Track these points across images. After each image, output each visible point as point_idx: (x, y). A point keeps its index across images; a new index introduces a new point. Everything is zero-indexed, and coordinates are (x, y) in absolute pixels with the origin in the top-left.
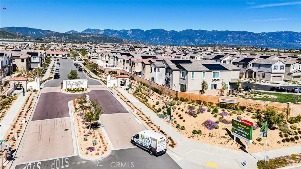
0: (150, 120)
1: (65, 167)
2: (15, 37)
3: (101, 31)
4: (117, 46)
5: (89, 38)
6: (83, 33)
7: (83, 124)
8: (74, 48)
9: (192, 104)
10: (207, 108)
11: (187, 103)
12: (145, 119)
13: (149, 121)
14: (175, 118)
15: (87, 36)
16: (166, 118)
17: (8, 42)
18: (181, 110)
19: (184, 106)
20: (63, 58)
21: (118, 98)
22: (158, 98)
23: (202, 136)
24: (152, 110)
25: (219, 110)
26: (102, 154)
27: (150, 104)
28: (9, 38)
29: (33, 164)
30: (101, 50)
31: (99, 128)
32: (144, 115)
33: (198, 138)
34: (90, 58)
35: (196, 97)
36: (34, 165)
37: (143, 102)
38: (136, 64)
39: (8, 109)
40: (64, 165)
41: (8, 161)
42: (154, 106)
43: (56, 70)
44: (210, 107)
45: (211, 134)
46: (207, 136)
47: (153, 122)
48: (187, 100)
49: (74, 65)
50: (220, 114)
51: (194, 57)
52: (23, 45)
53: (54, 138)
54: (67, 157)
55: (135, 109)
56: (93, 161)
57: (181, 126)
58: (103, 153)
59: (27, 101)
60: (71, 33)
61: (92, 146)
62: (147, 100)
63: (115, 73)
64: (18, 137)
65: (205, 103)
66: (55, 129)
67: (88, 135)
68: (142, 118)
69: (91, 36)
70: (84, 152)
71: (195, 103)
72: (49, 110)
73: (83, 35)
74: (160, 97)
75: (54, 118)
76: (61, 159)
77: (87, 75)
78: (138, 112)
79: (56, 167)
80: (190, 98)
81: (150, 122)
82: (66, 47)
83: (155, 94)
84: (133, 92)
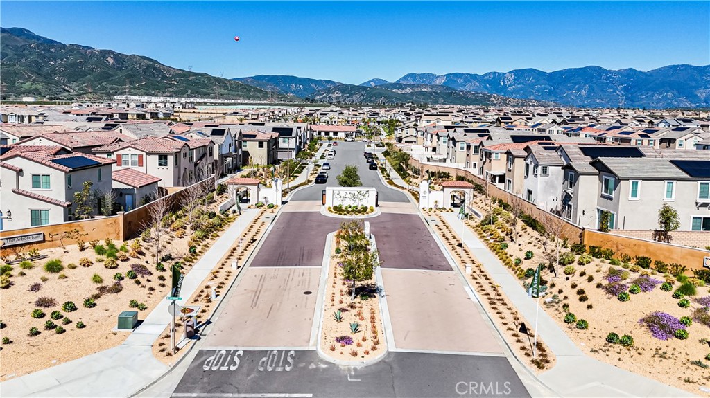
0: (499, 295)
1: (284, 369)
2: (265, 95)
3: (438, 76)
4: (471, 111)
5: (412, 94)
6: (398, 85)
7: (344, 284)
8: (372, 119)
9: (622, 264)
10: (664, 280)
11: (609, 261)
12: (489, 290)
13: (498, 297)
14: (566, 298)
15: (407, 90)
16: (543, 293)
17: (251, 107)
18: (586, 277)
19: (598, 268)
20: (346, 141)
21: (437, 236)
22: (535, 242)
23: (633, 352)
24: (513, 270)
25: (698, 289)
26: (364, 355)
27: (511, 256)
28: (254, 97)
29: (228, 352)
30: (428, 121)
31: (375, 297)
32: (488, 281)
33: (620, 356)
34: (402, 139)
35: (636, 248)
36: (230, 356)
37: (495, 250)
38: (493, 156)
39: (216, 239)
40: (283, 366)
41: (188, 340)
42: (518, 262)
44: (674, 279)
45: (661, 352)
46: (648, 355)
47: (505, 301)
48: (609, 255)
49: (365, 155)
50: (700, 301)
51: (675, 140)
52: (276, 113)
53: (280, 306)
54: (293, 349)
55: (469, 264)
56: (342, 368)
57: (578, 318)
58: (367, 353)
59: (252, 227)
60: (373, 84)
61: (348, 333)
62: (506, 246)
63: (445, 176)
64: (217, 296)
65: (661, 267)
66: (288, 287)
67: (347, 310)
68: (481, 286)
69: (417, 90)
70: (329, 345)
71: (631, 264)
72: (286, 248)
73: (398, 89)
74: (539, 241)
75: (292, 265)
76: (282, 351)
77: (384, 178)
78: (474, 272)
79: (268, 366)
80: (618, 250)
81: (499, 300)
82: (356, 115)
83: (528, 232)
84: (477, 224)
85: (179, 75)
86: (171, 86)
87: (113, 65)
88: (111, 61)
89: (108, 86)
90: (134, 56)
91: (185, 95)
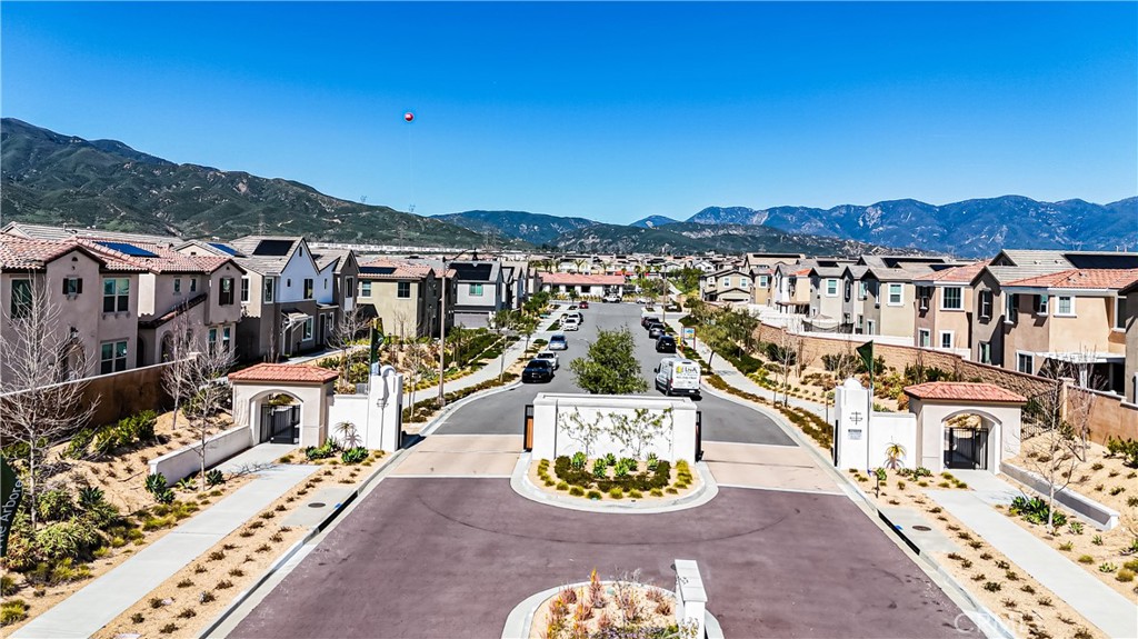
3: (756, 212)
5: (714, 239)
6: (691, 225)
8: (653, 270)
15: (707, 234)
20: (605, 301)
34: (716, 296)
38: (1054, 306)
43: (555, 339)
49: (644, 324)
60: (650, 224)
69: (721, 232)
73: (691, 231)
82: (624, 263)
85: (346, 210)
86: (333, 226)
87: (246, 195)
88: (243, 188)
89: (235, 226)
90: (278, 181)
91: (354, 240)
